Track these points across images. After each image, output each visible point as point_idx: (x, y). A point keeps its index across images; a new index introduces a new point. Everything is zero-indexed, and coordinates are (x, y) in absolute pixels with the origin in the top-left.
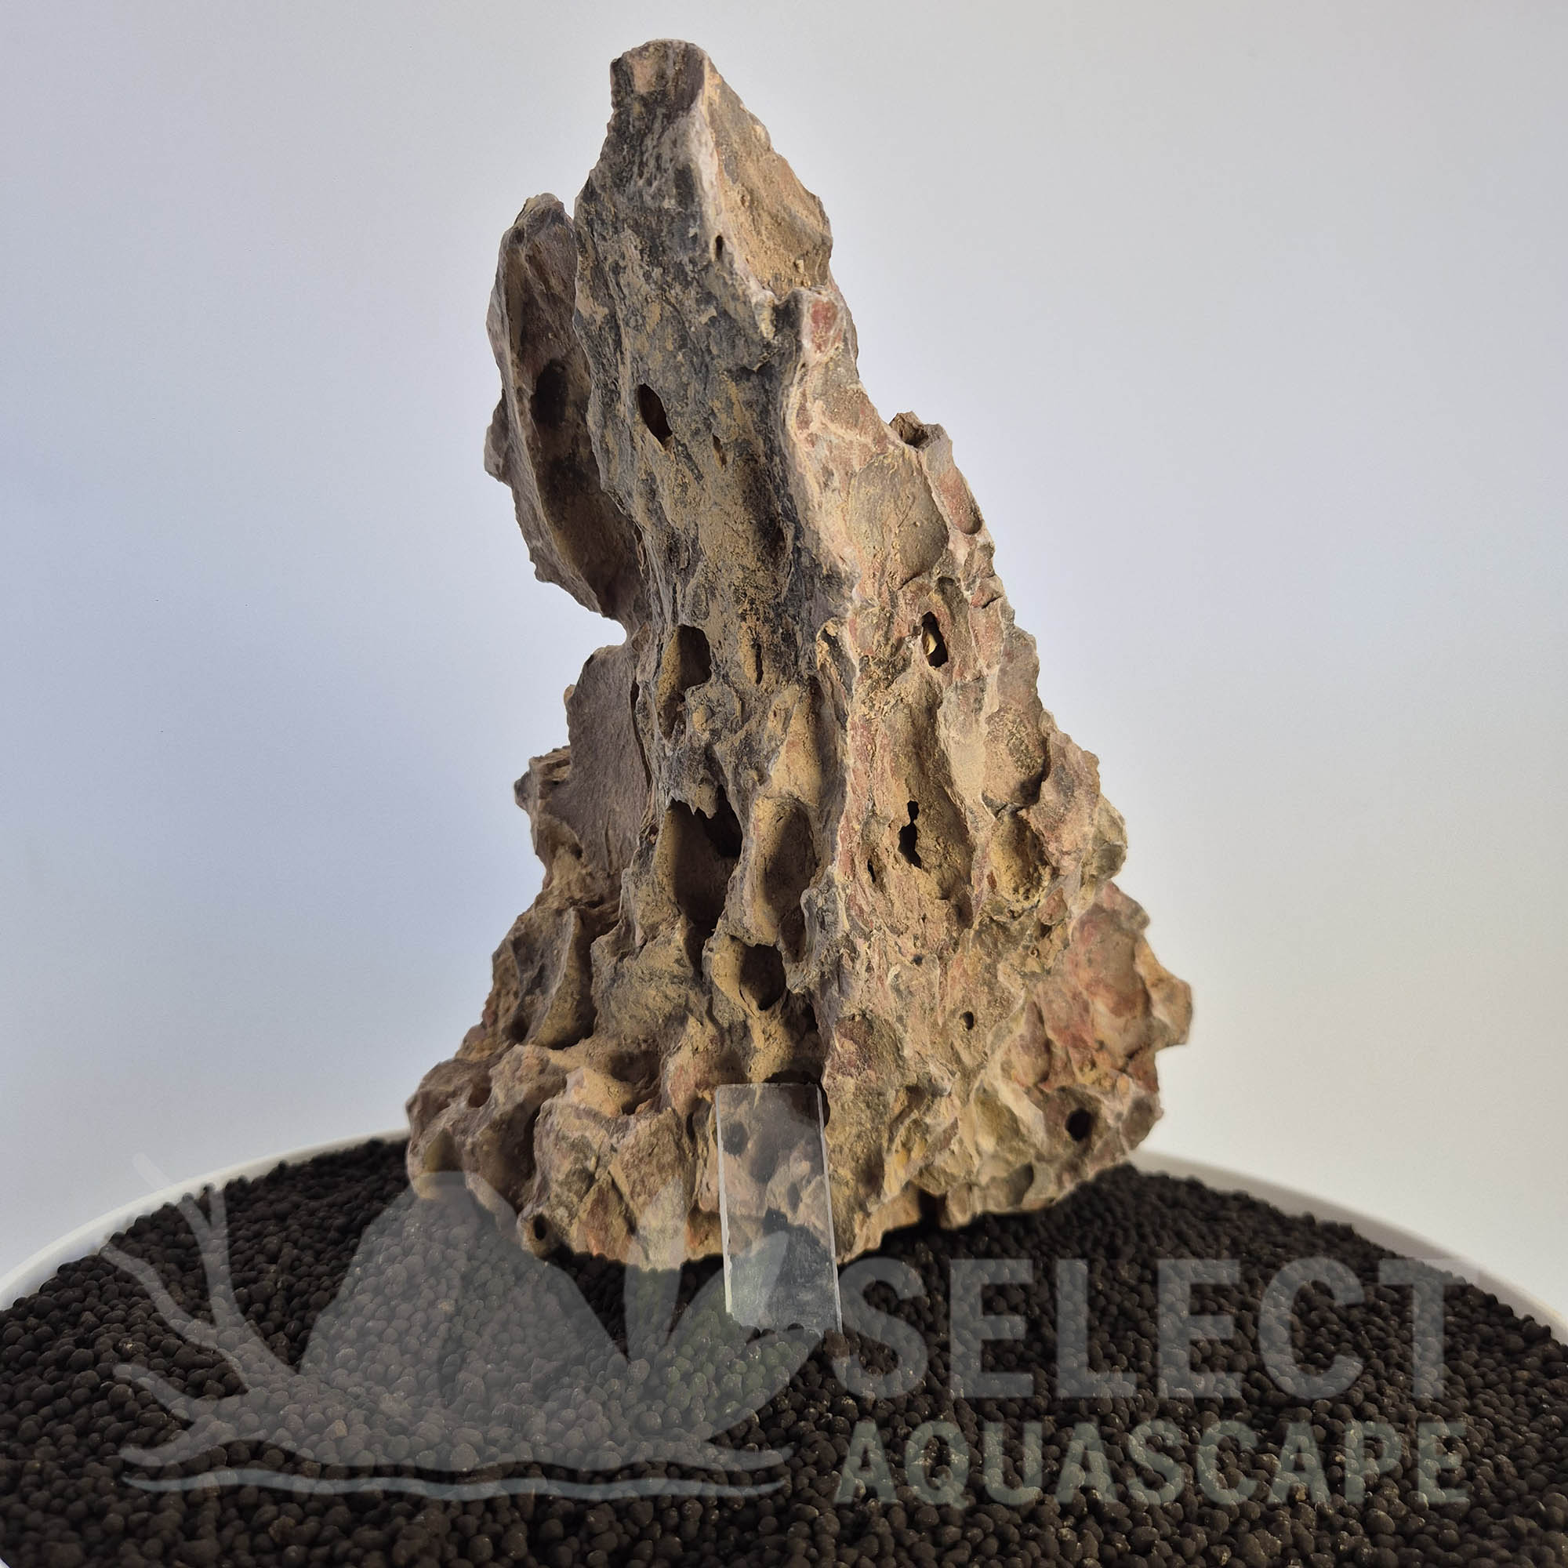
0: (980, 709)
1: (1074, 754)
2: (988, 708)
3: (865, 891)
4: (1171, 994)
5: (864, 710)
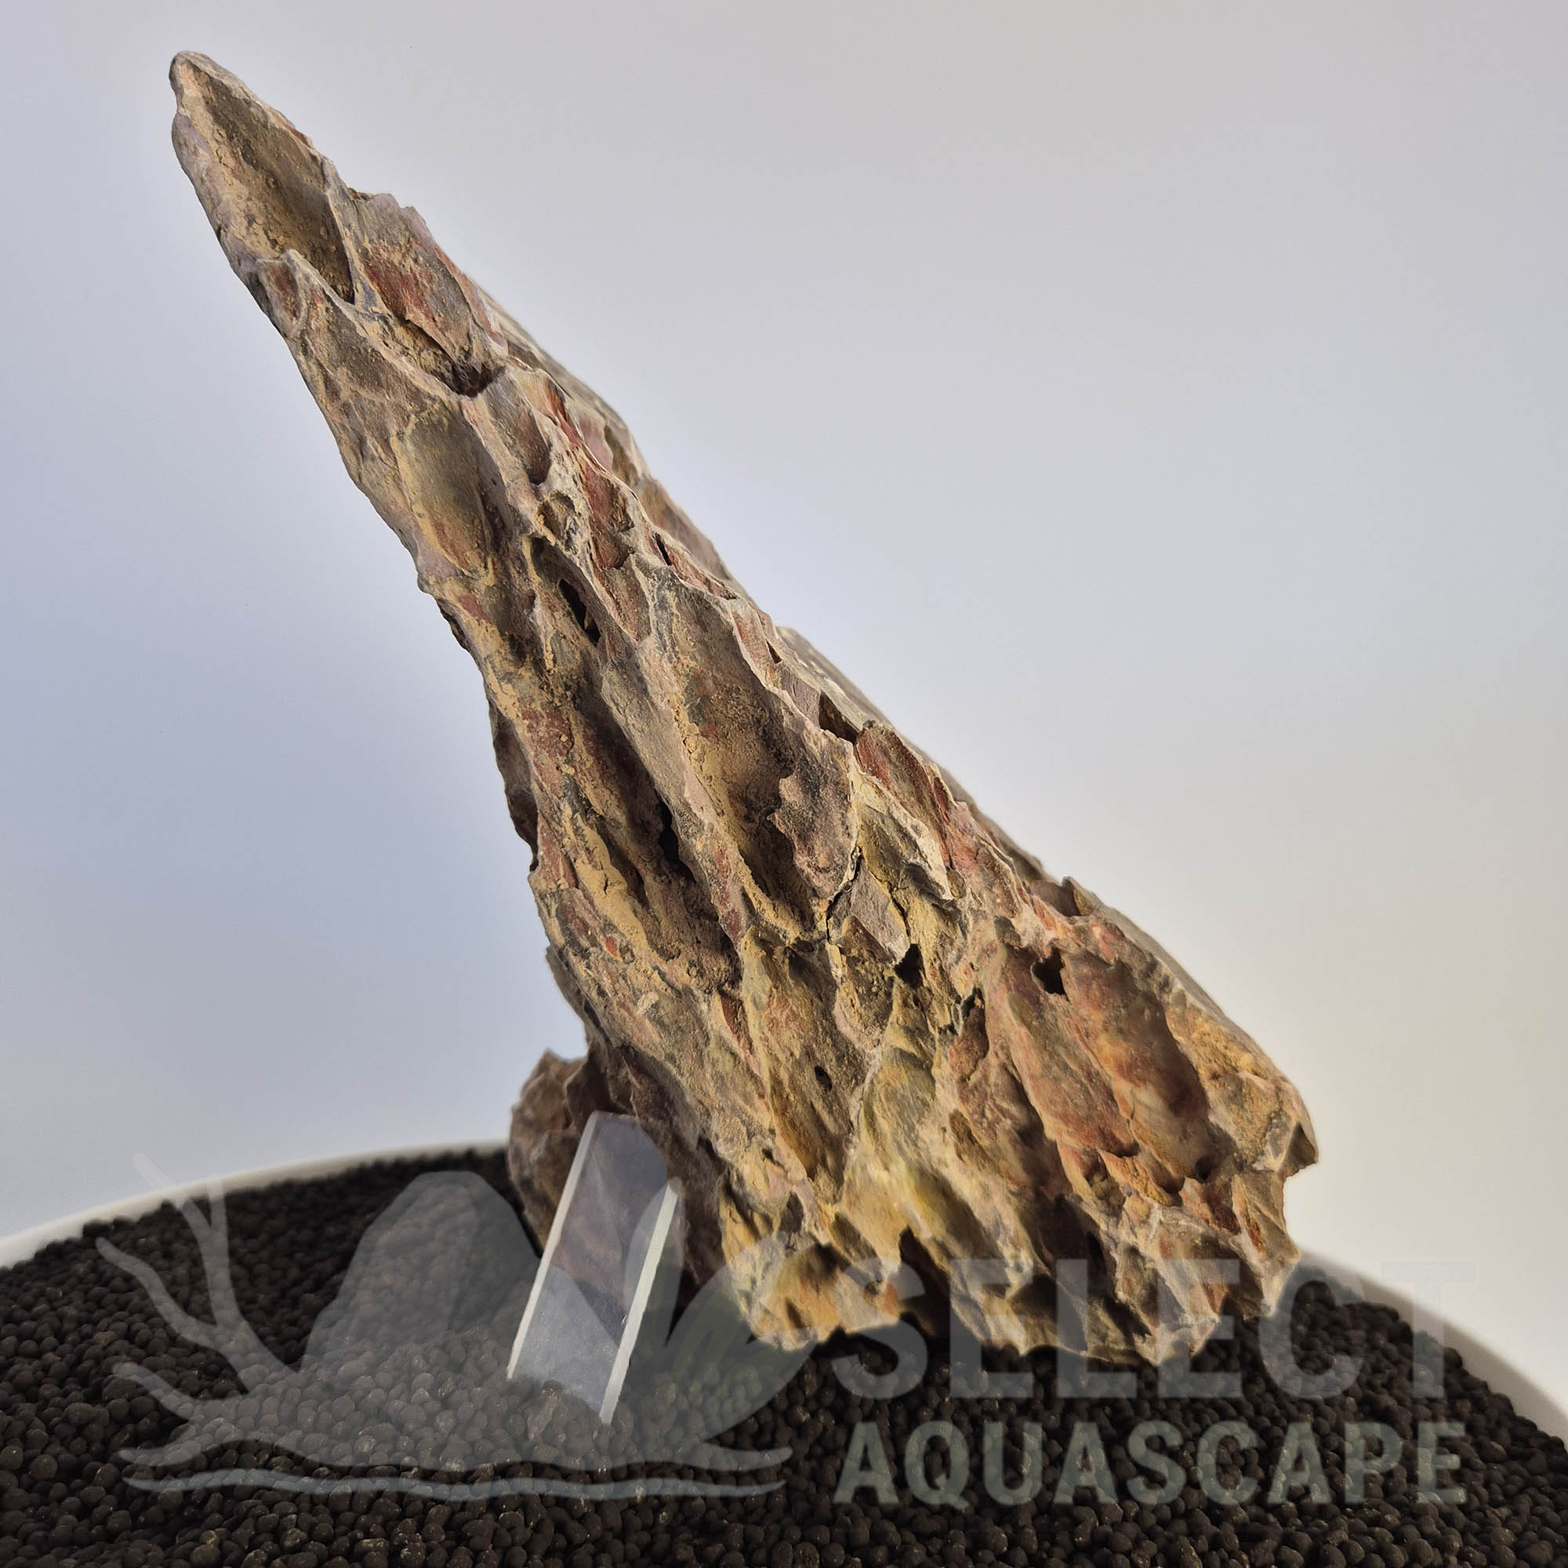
0: (647, 690)
1: (816, 744)
2: (657, 689)
3: (592, 903)
4: (1239, 1094)
5: (546, 697)
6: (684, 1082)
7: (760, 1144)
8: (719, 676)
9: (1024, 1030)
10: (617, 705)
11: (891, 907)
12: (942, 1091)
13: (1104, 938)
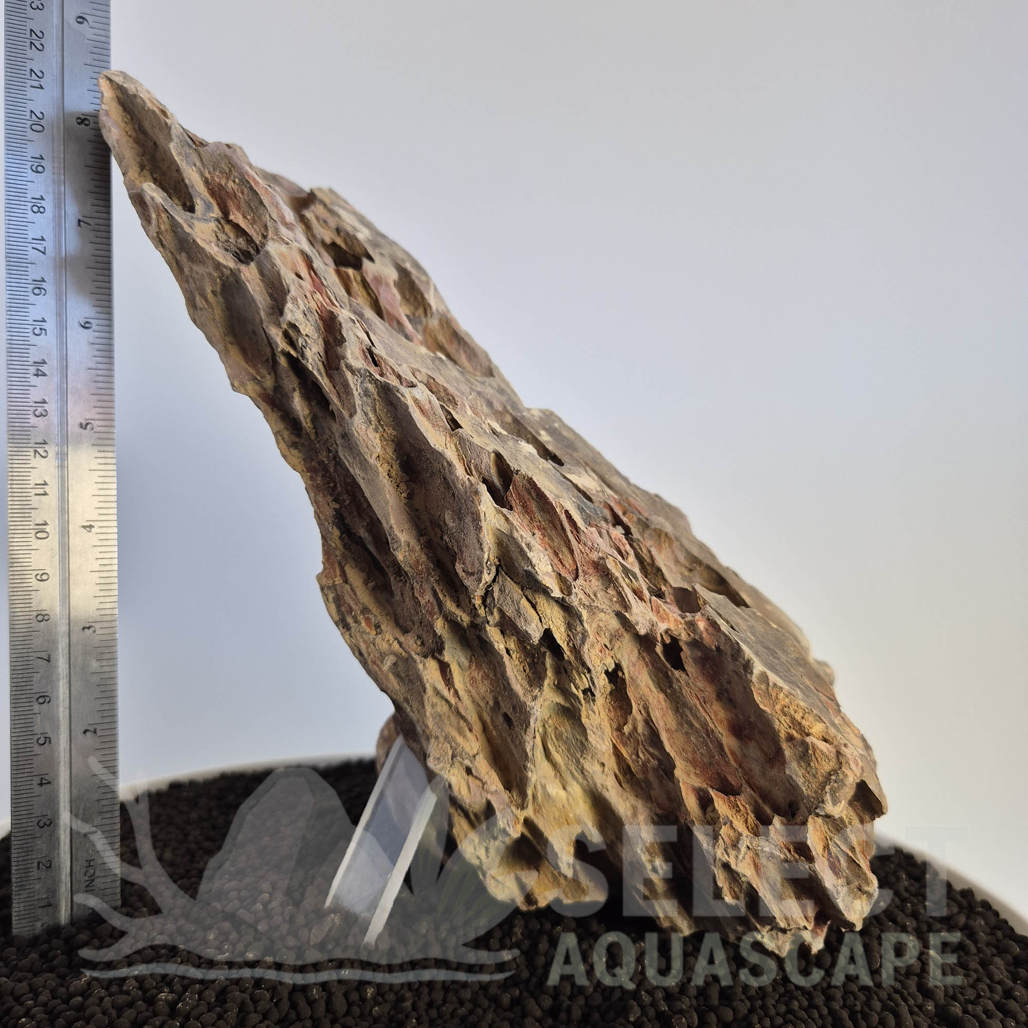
1: (462, 486)
2: (366, 449)
3: (355, 594)
4: (805, 754)
5: (320, 457)
6: (414, 717)
7: (461, 764)
8: (411, 440)
9: (662, 696)
10: (348, 461)
11: (524, 602)
12: (593, 736)
13: (706, 630)
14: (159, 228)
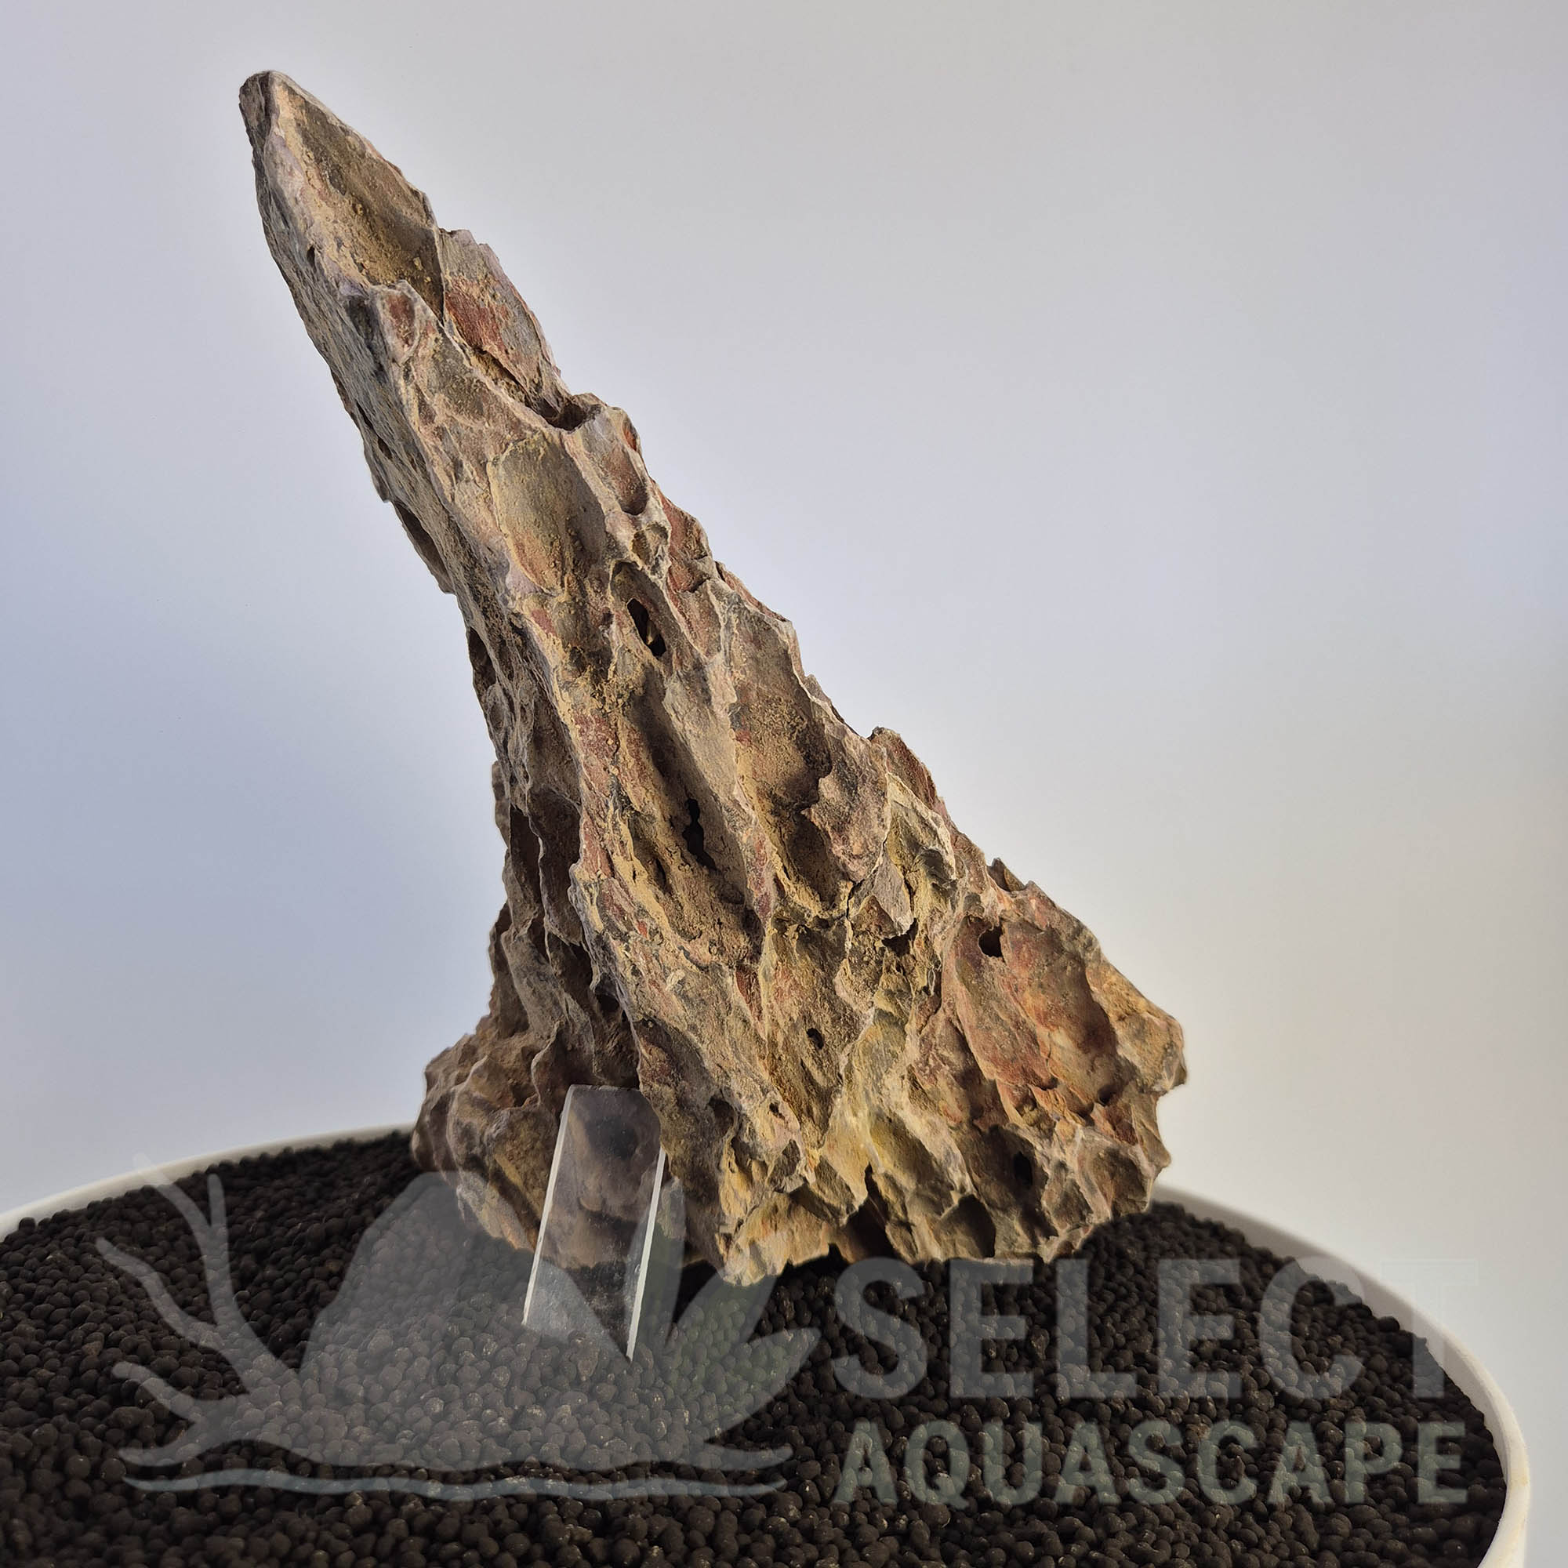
0: (709, 700)
1: (855, 748)
2: (719, 699)
3: (627, 892)
4: (1142, 1031)
5: (597, 703)
6: (704, 1048)
7: (770, 1099)
8: (764, 688)
9: (964, 988)
10: (677, 713)
11: (903, 888)
12: (908, 1045)
13: (1038, 908)
14: (416, 352)
